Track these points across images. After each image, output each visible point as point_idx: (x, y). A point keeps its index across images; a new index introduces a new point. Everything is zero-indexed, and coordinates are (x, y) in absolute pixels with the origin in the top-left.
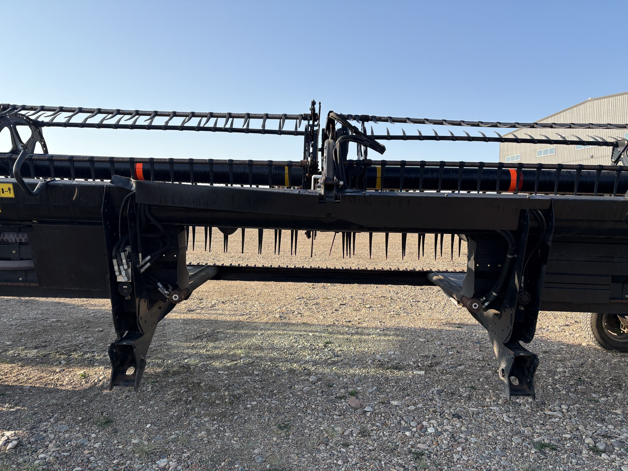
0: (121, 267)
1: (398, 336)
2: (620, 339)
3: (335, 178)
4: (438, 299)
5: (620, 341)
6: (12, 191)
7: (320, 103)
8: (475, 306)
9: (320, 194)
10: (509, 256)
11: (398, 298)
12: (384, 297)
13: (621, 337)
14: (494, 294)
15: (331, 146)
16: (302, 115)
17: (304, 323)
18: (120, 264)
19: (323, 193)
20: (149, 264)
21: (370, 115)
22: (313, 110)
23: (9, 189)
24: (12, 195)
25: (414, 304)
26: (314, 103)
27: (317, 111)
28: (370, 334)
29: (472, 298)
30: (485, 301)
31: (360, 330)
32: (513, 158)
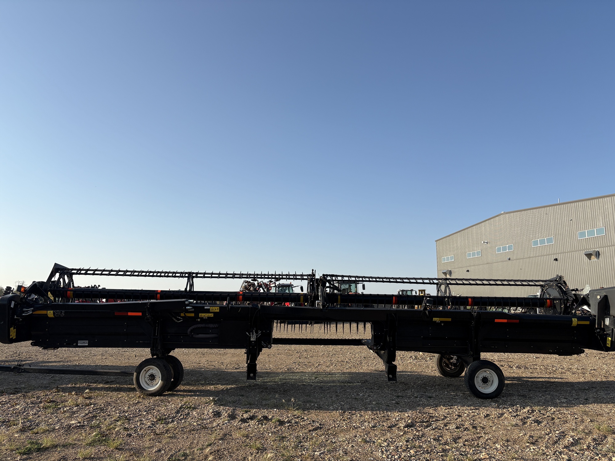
0: (253, 335)
1: (350, 375)
2: (451, 371)
3: (325, 303)
4: (373, 362)
5: (451, 372)
6: (219, 310)
7: (315, 270)
8: (375, 348)
9: (321, 308)
10: (385, 330)
11: (351, 362)
12: (343, 361)
13: (452, 370)
14: (382, 344)
15: (322, 290)
16: (308, 275)
17: (301, 372)
18: (253, 334)
19: (322, 308)
20: (260, 334)
21: (335, 274)
22: (313, 273)
23: (218, 309)
24: (218, 311)
25: (359, 364)
26: (313, 270)
27: (314, 273)
28: (336, 375)
29: (374, 345)
30: (379, 347)
31: (331, 374)
32: (448, 259)
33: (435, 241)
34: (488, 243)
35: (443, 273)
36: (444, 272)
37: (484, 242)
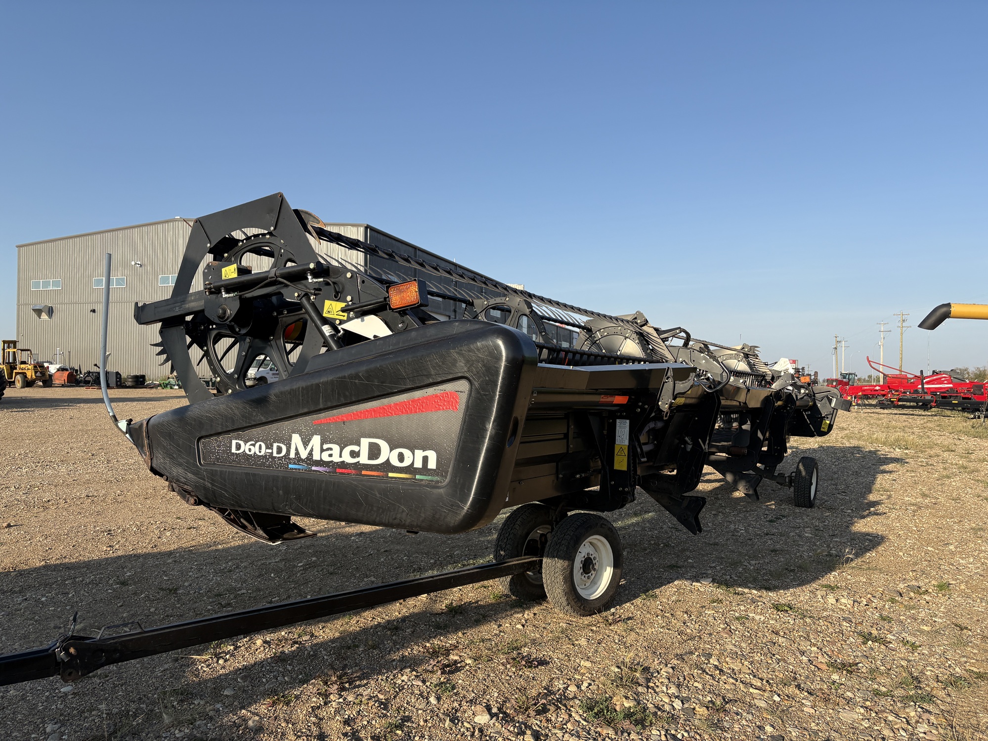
32: (46, 284)
33: (17, 247)
34: (143, 268)
35: (34, 310)
36: (37, 308)
37: (136, 264)
